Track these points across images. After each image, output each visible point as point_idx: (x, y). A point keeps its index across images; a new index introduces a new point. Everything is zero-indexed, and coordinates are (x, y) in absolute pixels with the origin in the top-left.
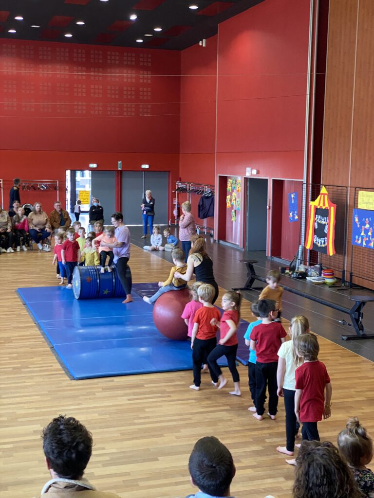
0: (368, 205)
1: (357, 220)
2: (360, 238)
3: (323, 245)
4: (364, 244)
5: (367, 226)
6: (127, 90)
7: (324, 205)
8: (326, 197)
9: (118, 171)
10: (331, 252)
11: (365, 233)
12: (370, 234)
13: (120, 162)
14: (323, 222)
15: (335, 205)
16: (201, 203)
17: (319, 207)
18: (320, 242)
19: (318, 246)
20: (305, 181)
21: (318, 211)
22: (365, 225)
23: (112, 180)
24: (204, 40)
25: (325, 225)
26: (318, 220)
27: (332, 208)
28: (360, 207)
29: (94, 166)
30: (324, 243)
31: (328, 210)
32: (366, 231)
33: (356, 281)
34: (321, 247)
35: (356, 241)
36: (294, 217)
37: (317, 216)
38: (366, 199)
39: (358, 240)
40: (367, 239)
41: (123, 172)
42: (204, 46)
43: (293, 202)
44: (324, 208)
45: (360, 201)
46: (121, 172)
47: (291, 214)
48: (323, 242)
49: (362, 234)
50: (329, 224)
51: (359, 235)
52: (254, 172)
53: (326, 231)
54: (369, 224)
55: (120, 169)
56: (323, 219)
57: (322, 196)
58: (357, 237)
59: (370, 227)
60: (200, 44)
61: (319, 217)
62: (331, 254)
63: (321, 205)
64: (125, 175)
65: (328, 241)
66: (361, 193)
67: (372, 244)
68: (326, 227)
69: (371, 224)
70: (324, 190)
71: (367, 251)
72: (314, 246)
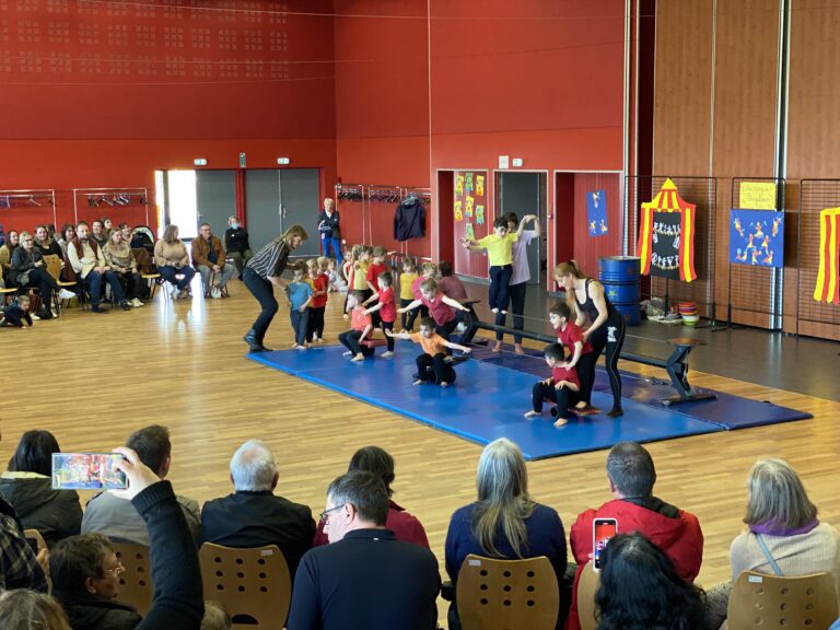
0: (759, 203)
1: (738, 226)
2: (746, 253)
3: (671, 268)
4: (754, 260)
5: (759, 234)
6: (250, 37)
7: (670, 205)
8: (674, 195)
9: (239, 169)
10: (688, 275)
11: (754, 244)
12: (765, 245)
14: (670, 232)
15: (694, 206)
16: (399, 215)
17: (659, 210)
18: (665, 263)
19: (660, 269)
20: (623, 173)
21: (657, 217)
22: (756, 232)
23: (230, 184)
25: (674, 236)
26: (660, 231)
27: (688, 212)
28: (742, 206)
29: (203, 162)
30: (674, 263)
31: (680, 214)
32: (758, 242)
33: (737, 317)
34: (667, 272)
35: (738, 257)
36: (598, 228)
37: (656, 224)
38: (754, 195)
39: (742, 255)
41: (247, 172)
43: (596, 205)
44: (670, 211)
45: (742, 197)
46: (244, 170)
48: (670, 262)
49: (750, 245)
50: (682, 236)
51: (744, 246)
52: (518, 162)
53: (676, 245)
54: (762, 230)
55: (243, 166)
56: (669, 228)
57: (666, 194)
58: (739, 251)
59: (765, 235)
61: (661, 225)
62: (689, 279)
63: (665, 206)
64: (249, 175)
65: (681, 262)
66: (744, 185)
67: (770, 260)
68: (677, 240)
69: (767, 230)
70: (669, 184)
71: (762, 269)
72: (653, 269)
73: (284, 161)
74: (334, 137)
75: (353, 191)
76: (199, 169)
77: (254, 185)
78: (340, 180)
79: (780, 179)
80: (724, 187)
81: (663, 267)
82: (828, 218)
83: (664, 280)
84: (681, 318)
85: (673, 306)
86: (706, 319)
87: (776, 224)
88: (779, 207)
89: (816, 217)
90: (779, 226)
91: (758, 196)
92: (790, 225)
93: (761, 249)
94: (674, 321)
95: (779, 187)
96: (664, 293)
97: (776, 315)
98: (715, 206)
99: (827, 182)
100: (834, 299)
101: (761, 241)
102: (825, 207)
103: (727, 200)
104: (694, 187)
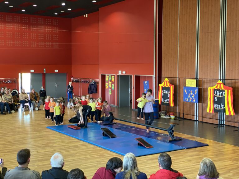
0: (191, 85)
1: (185, 91)
2: (188, 99)
4: (190, 101)
5: (192, 93)
6: (48, 36)
7: (167, 85)
8: (168, 82)
9: (44, 73)
10: (172, 105)
11: (190, 96)
12: (193, 96)
13: (45, 69)
14: (167, 93)
15: (173, 86)
16: (90, 87)
17: (164, 87)
18: (166, 101)
20: (154, 76)
21: (163, 88)
22: (190, 93)
23: (41, 77)
24: (87, 14)
25: (168, 94)
26: (164, 92)
27: (172, 87)
28: (187, 86)
29: (33, 71)
30: (168, 101)
31: (169, 88)
32: (191, 96)
33: (186, 117)
34: (166, 103)
35: (186, 100)
37: (163, 90)
38: (190, 83)
39: (187, 99)
40: (192, 99)
41: (46, 74)
42: (87, 17)
43: (146, 85)
44: (167, 87)
45: (187, 83)
47: (145, 90)
48: (167, 101)
49: (189, 97)
50: (170, 94)
51: (187, 97)
52: (124, 72)
53: (169, 96)
54: (192, 92)
55: (45, 72)
57: (166, 82)
58: (186, 98)
59: (193, 94)
60: (84, 16)
61: (164, 91)
63: (165, 85)
64: (47, 75)
65: (170, 101)
66: (187, 80)
67: (195, 101)
68: (169, 95)
69: (194, 93)
70: (166, 79)
71: (192, 103)
72: (162, 103)
73: (57, 71)
74: (71, 64)
75: (76, 80)
76: (32, 73)
77: (48, 78)
78: (73, 77)
79: (197, 78)
80: (182, 80)
81: (165, 102)
82: (210, 89)
83: (165, 106)
84: (170, 117)
85: (168, 113)
86: (177, 117)
87: (196, 91)
88: (197, 86)
89: (207, 89)
90: (197, 91)
91: (191, 83)
92: (200, 91)
93: (192, 97)
94: (168, 118)
95: (197, 81)
96: (165, 110)
97: (196, 116)
98: (179, 86)
99: (210, 80)
100: (212, 112)
101: (192, 95)
102: (209, 86)
103: (182, 84)
104: (173, 80)
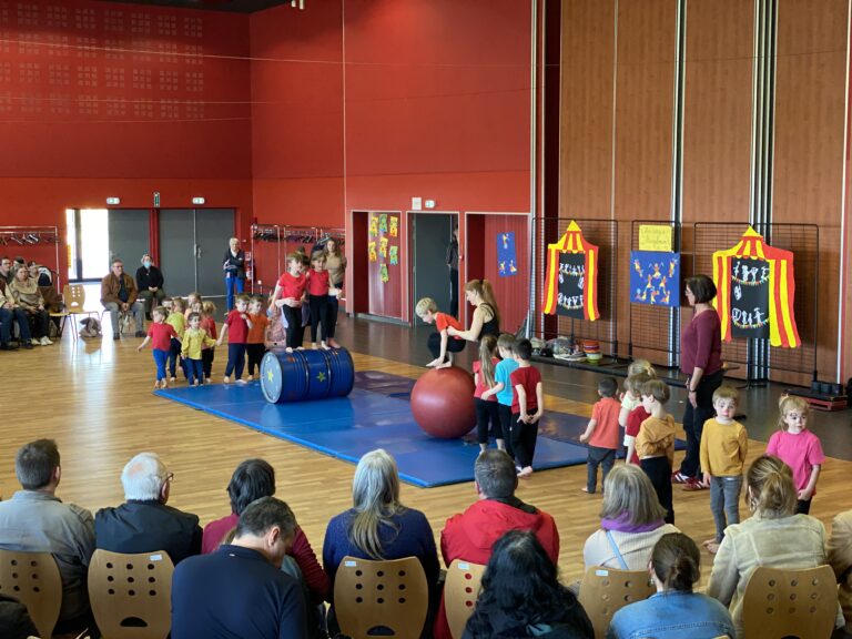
0: (657, 246)
1: (637, 267)
2: (645, 293)
3: (576, 307)
4: (653, 299)
5: (657, 274)
6: (166, 77)
7: (575, 247)
8: (578, 236)
9: (153, 209)
10: (592, 314)
11: (653, 285)
12: (662, 285)
13: (156, 195)
14: (575, 273)
15: (597, 248)
17: (565, 252)
18: (569, 303)
19: (566, 309)
20: (531, 215)
21: (562, 258)
22: (653, 273)
23: (144, 224)
25: (579, 277)
26: (565, 270)
27: (591, 253)
28: (642, 248)
29: (116, 201)
30: (578, 303)
31: (584, 255)
32: (656, 282)
34: (572, 310)
35: (638, 297)
36: (508, 269)
37: (562, 265)
39: (642, 295)
40: (658, 293)
41: (162, 211)
42: (301, 7)
43: (506, 246)
44: (575, 252)
45: (642, 239)
46: (158, 209)
47: (502, 265)
48: (575, 302)
49: (649, 286)
50: (586, 276)
51: (643, 287)
52: (430, 204)
53: (580, 286)
54: (660, 271)
55: (157, 205)
56: (574, 269)
57: (571, 235)
58: (639, 291)
59: (662, 276)
60: (293, 4)
61: (567, 266)
62: (593, 318)
63: (570, 247)
64: (164, 214)
65: (585, 301)
66: (643, 228)
67: (667, 299)
68: (582, 280)
69: (664, 271)
70: (574, 226)
71: (659, 308)
72: (559, 308)
73: (199, 201)
74: (251, 178)
75: (269, 231)
76: (112, 208)
77: (168, 224)
78: (256, 222)
79: (677, 222)
80: (625, 230)
81: (569, 307)
82: (720, 259)
83: (569, 319)
84: (585, 356)
85: (579, 344)
86: (609, 357)
87: (672, 266)
88: (675, 248)
89: (710, 258)
90: (675, 266)
91: (655, 238)
92: (686, 267)
93: (656, 289)
94: (578, 359)
95: (676, 232)
96: (570, 331)
97: (674, 352)
98: (616, 248)
99: (720, 226)
100: (727, 336)
101: (659, 281)
102: (717, 249)
103: (627, 242)
104: (597, 230)
